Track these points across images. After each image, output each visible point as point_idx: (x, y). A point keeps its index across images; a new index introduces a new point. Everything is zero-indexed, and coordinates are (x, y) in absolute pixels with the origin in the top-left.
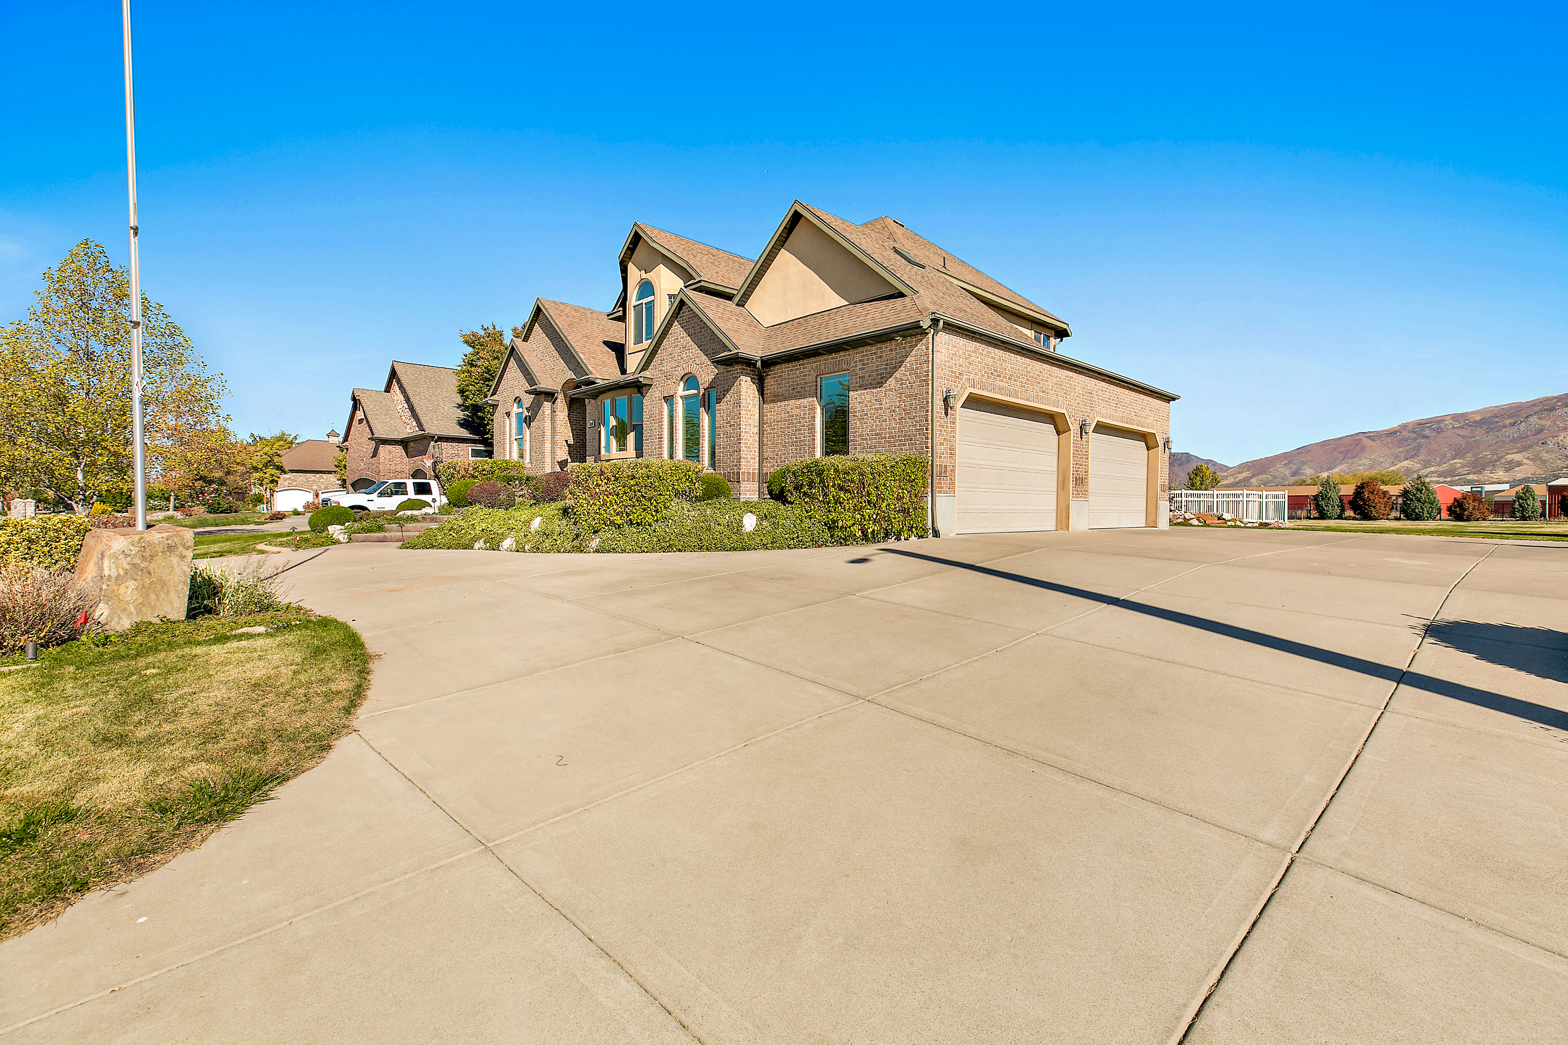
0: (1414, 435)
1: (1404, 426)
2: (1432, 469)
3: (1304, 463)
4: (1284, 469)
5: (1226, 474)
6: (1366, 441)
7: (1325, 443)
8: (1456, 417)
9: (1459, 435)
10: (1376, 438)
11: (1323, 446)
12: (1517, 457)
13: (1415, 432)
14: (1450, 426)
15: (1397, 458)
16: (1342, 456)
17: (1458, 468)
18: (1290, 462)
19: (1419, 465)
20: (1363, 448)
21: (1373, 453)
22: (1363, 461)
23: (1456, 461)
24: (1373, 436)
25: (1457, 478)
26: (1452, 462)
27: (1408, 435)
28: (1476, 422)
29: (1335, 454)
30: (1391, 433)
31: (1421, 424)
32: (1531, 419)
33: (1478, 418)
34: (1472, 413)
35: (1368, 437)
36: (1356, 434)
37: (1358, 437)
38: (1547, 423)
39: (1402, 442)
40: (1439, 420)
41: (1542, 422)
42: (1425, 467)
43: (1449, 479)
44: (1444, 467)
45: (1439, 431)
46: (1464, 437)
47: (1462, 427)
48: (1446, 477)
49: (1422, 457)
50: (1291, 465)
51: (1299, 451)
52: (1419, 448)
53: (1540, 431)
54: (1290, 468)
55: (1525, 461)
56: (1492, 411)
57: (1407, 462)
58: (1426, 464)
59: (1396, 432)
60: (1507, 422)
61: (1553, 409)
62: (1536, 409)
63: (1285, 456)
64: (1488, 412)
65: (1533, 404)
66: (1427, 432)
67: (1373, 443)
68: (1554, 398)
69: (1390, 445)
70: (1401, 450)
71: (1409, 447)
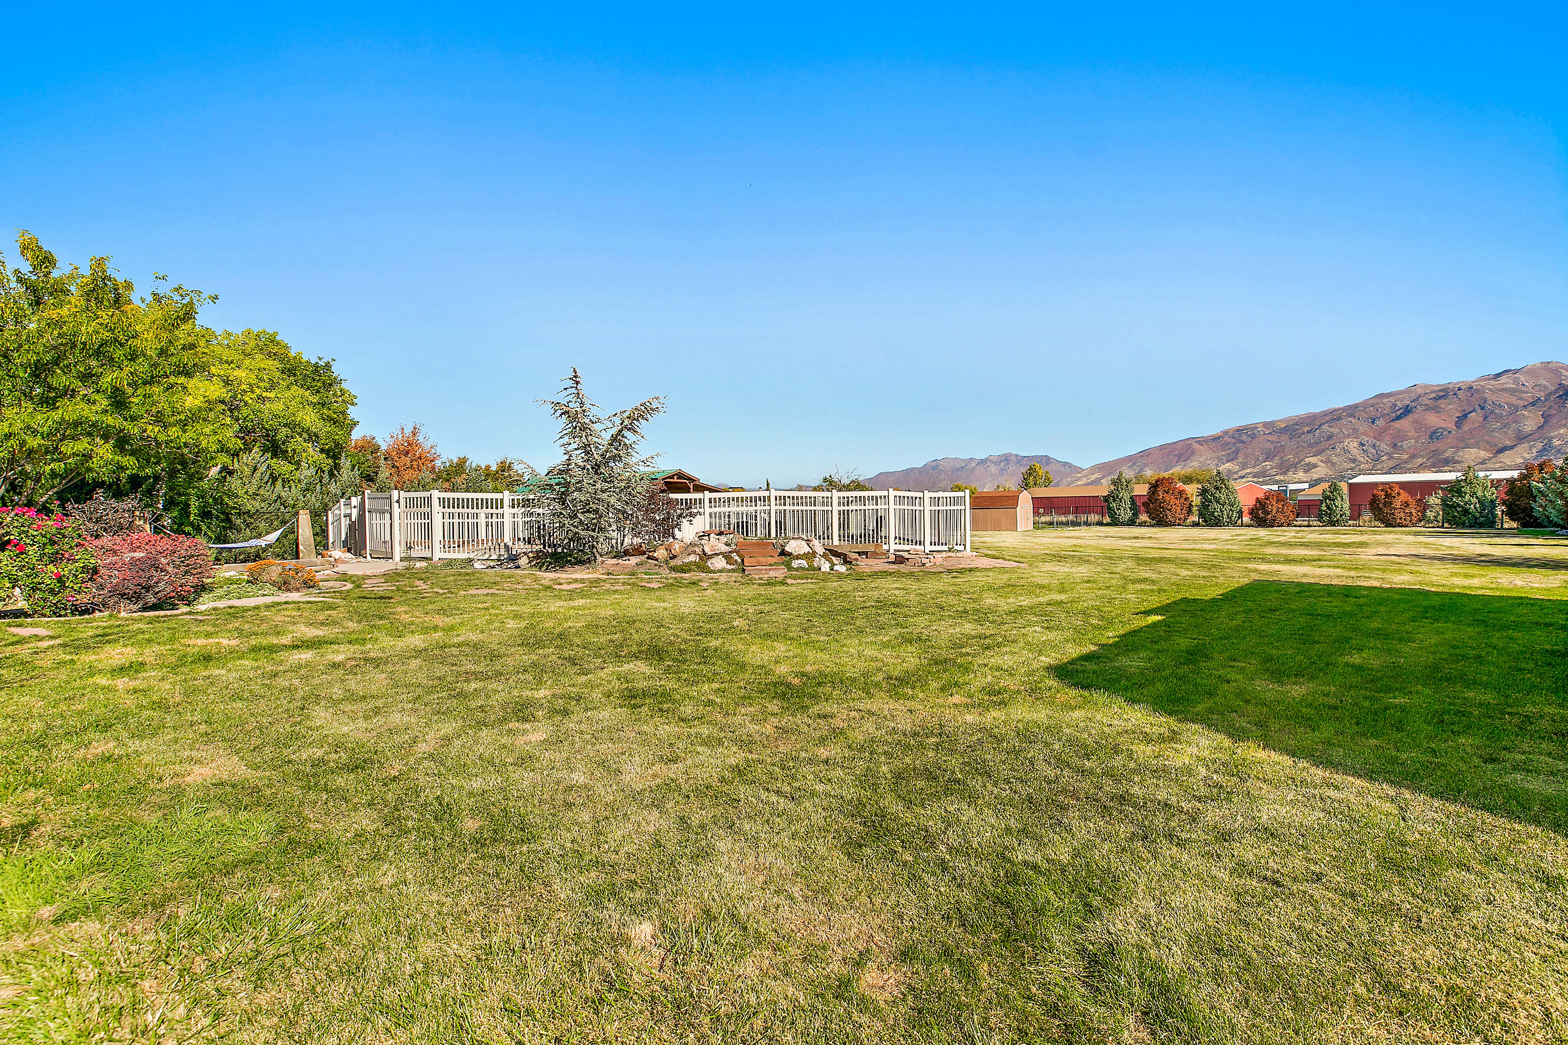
0: (1234, 440)
1: (1226, 433)
2: (1248, 470)
3: (1146, 465)
5: (1080, 475)
6: (1196, 446)
7: (1162, 447)
8: (1266, 425)
9: (1269, 441)
10: (1203, 443)
12: (1313, 460)
13: (1234, 438)
14: (1262, 433)
15: (1221, 461)
16: (1176, 459)
17: (1268, 470)
18: (1134, 464)
19: (1238, 467)
20: (1193, 452)
22: (1194, 464)
23: (1267, 463)
24: (1202, 441)
25: (1268, 478)
26: (1263, 464)
27: (1229, 440)
28: (1281, 429)
29: (1171, 457)
30: (1215, 439)
31: (1239, 430)
32: (1323, 427)
33: (1283, 426)
34: (1279, 421)
35: (1197, 442)
37: (1189, 442)
38: (1336, 430)
39: (1225, 446)
40: (1253, 427)
41: (1332, 430)
42: (1243, 469)
43: (1261, 480)
44: (1257, 469)
45: (1254, 436)
46: (1272, 442)
47: (1270, 434)
48: (1258, 477)
49: (1240, 460)
50: (1135, 468)
51: (1141, 454)
52: (1237, 452)
53: (1330, 438)
54: (1134, 470)
55: (1320, 463)
56: (1294, 419)
57: (1229, 464)
58: (1244, 466)
59: (1219, 438)
60: (1306, 429)
61: (1339, 419)
62: (1327, 418)
63: (1130, 459)
64: (1291, 420)
65: (1325, 414)
66: (1244, 438)
67: (1201, 447)
68: (1340, 409)
69: (1215, 449)
70: (1223, 453)
71: (1230, 451)
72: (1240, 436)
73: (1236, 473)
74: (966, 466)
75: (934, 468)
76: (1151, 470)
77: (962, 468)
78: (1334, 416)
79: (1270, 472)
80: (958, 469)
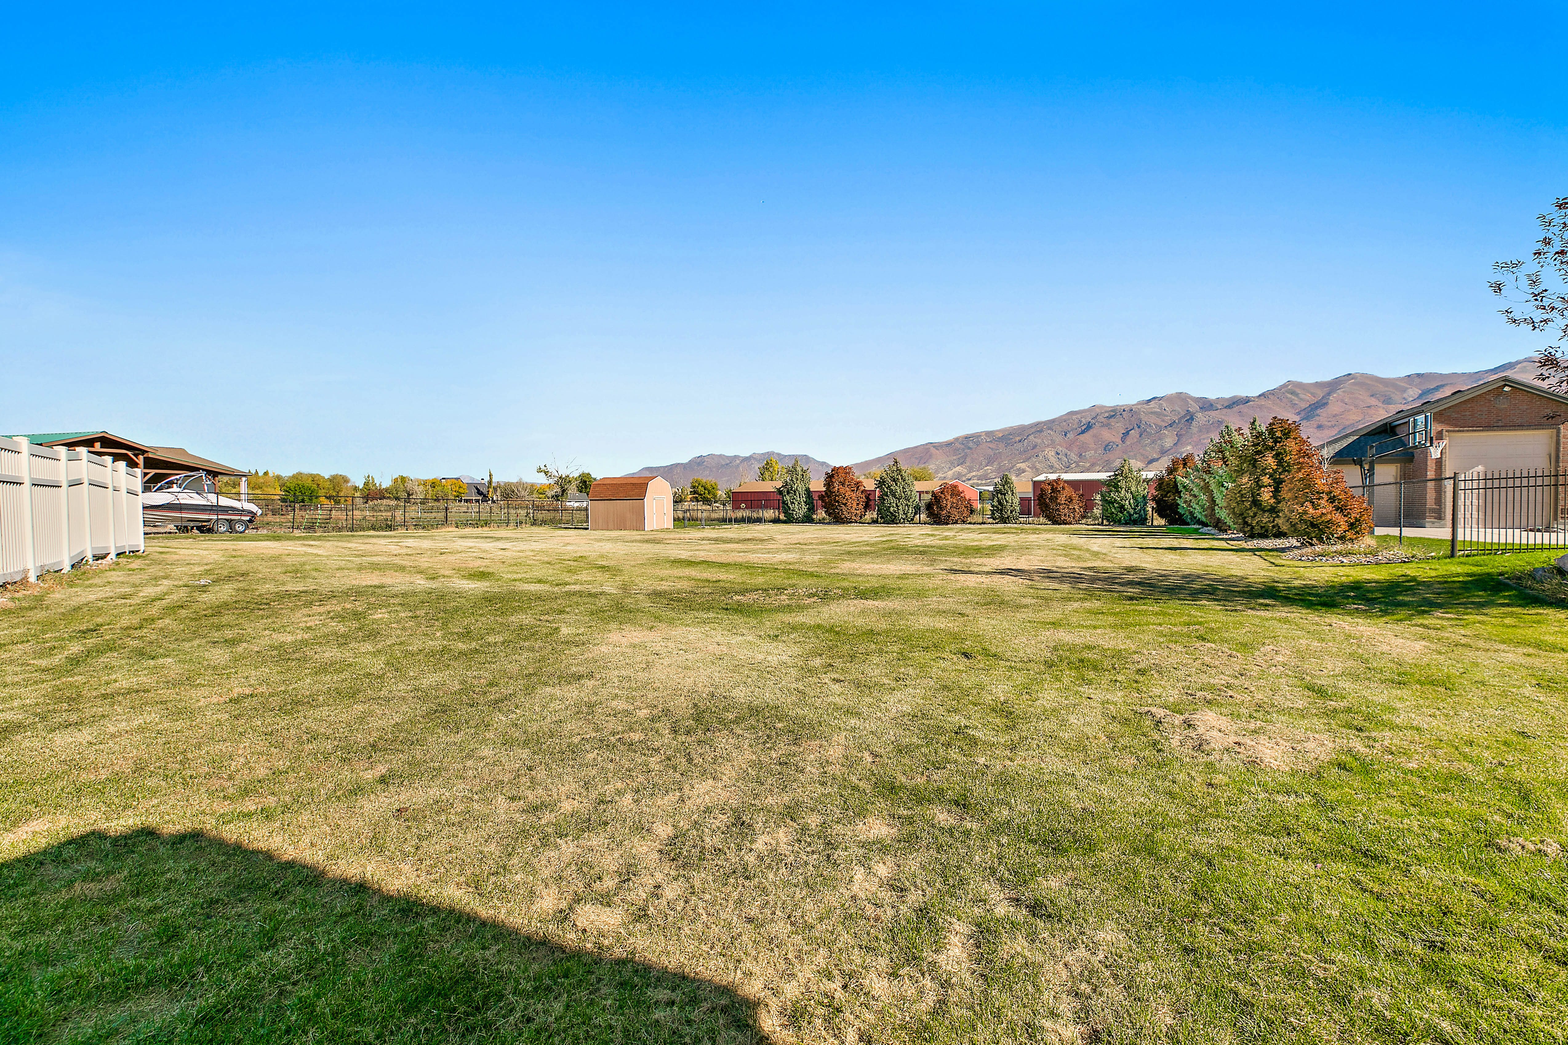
0: (963, 446)
1: (957, 439)
2: (974, 474)
6: (933, 450)
8: (988, 434)
9: (990, 447)
12: (1022, 466)
13: (963, 444)
14: (985, 440)
15: (953, 465)
16: (917, 461)
19: (966, 470)
20: (931, 456)
21: (937, 460)
23: (988, 467)
24: (938, 446)
26: (985, 468)
28: (999, 438)
29: (913, 459)
31: (967, 437)
32: (1030, 437)
33: (1000, 436)
34: (997, 431)
35: (934, 447)
37: (927, 447)
38: (1039, 441)
40: (977, 436)
41: (1036, 440)
42: (970, 472)
44: (981, 473)
45: (978, 444)
46: (992, 449)
47: (991, 441)
48: (982, 480)
49: (968, 464)
52: (965, 457)
53: (1034, 447)
55: (1028, 469)
56: (1008, 430)
58: (970, 470)
59: (952, 443)
60: (1018, 439)
61: (1041, 431)
62: (1033, 430)
63: (879, 460)
64: (1006, 430)
65: (1031, 426)
66: (971, 444)
67: (937, 451)
68: (1042, 422)
69: (948, 454)
70: (955, 458)
71: (960, 455)
72: (968, 443)
73: (965, 475)
74: (731, 463)
75: (699, 464)
77: (727, 464)
78: (1039, 428)
79: (990, 475)
80: (723, 466)
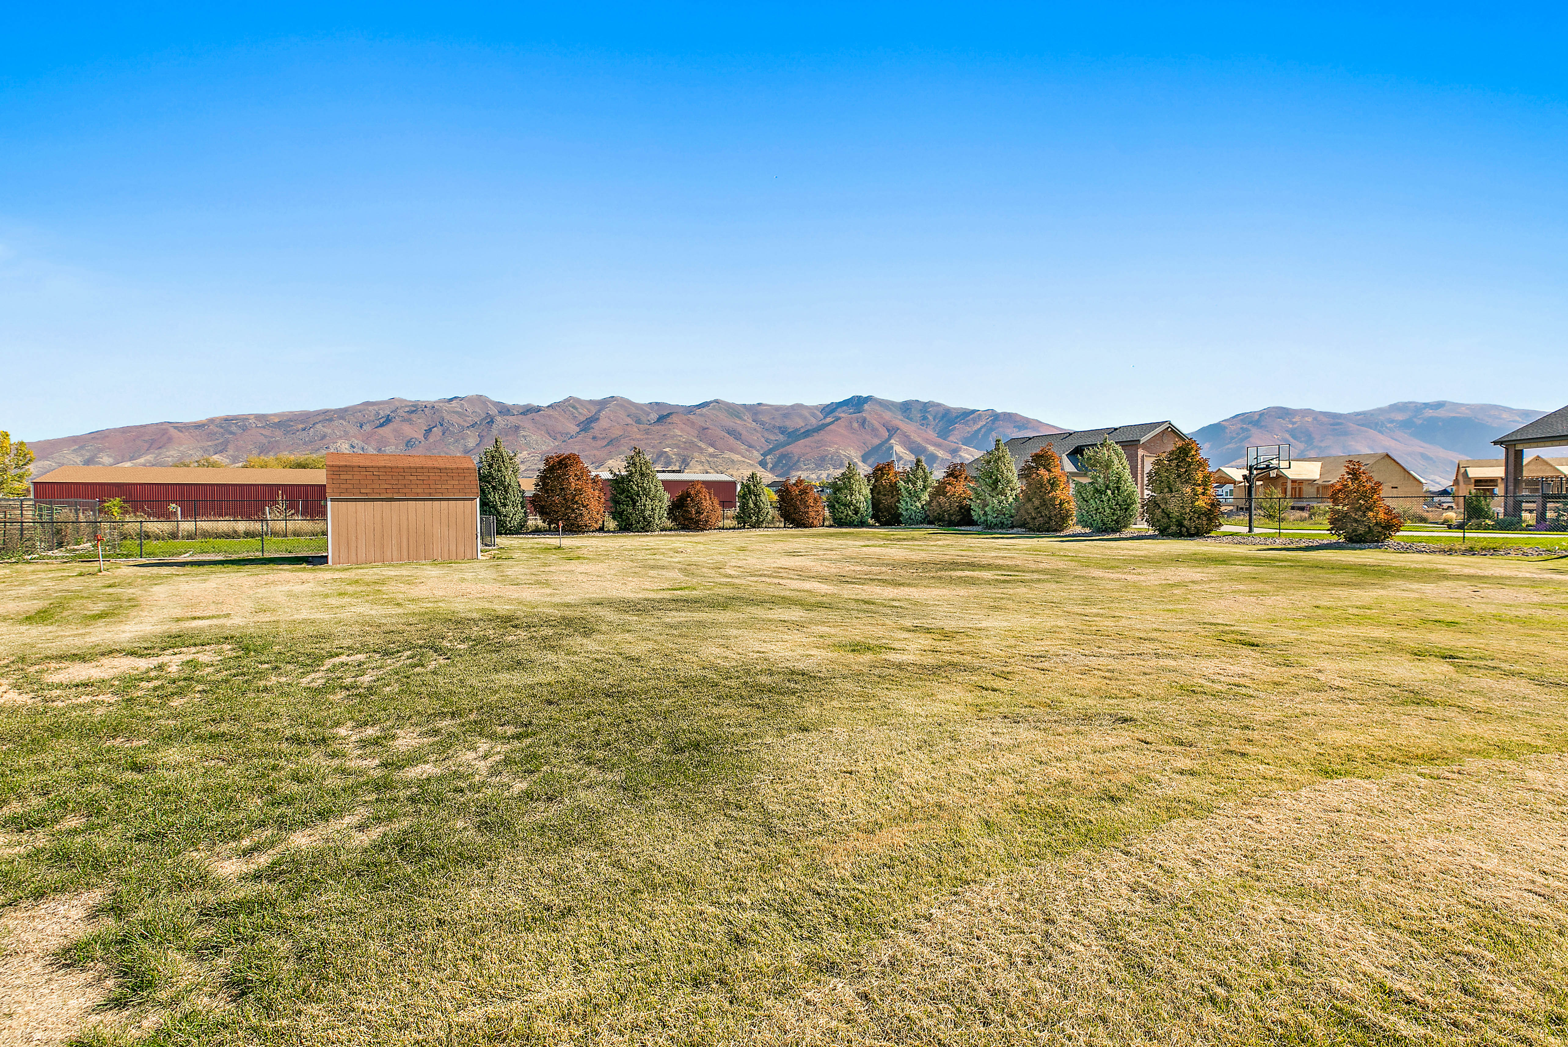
0: (222, 430)
1: (212, 421)
3: (101, 450)
4: (74, 455)
6: (173, 432)
7: (125, 430)
8: (259, 417)
9: (262, 434)
10: (184, 430)
11: (123, 432)
13: (222, 428)
14: (254, 425)
15: (206, 452)
16: (146, 445)
18: (82, 448)
20: (170, 439)
21: (181, 444)
22: (171, 453)
24: (181, 427)
27: (216, 429)
28: (275, 424)
29: (139, 442)
30: (199, 426)
31: (227, 420)
32: (317, 426)
33: (277, 420)
34: (272, 415)
35: (175, 428)
36: (162, 423)
37: (164, 427)
38: (329, 431)
39: (211, 435)
40: (244, 419)
41: (325, 430)
45: (244, 429)
46: (266, 436)
47: (263, 427)
49: (231, 452)
50: (84, 452)
51: (93, 435)
52: (227, 443)
53: (324, 437)
54: (82, 455)
56: (288, 415)
57: (217, 456)
58: (235, 459)
59: (204, 425)
60: (301, 426)
61: (331, 420)
62: (320, 418)
63: (74, 440)
64: (285, 416)
65: (318, 413)
66: (234, 428)
67: (181, 434)
68: (332, 411)
69: (199, 438)
70: (210, 443)
71: (217, 442)
72: (230, 426)
76: (110, 456)
78: (327, 416)
